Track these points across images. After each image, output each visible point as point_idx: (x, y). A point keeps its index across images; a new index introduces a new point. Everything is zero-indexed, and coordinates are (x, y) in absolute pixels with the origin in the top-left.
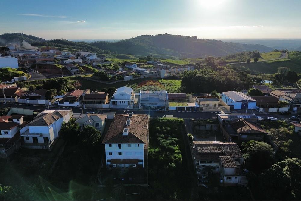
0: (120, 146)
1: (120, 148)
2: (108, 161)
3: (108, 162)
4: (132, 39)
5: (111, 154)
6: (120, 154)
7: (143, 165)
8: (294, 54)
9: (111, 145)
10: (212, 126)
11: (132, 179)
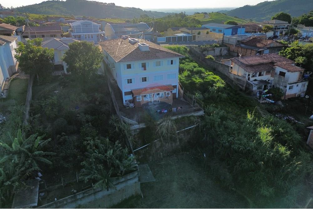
0: (144, 66)
1: (145, 69)
2: (127, 94)
3: (126, 96)
4: (36, 5)
5: (130, 81)
6: (144, 79)
7: (176, 93)
8: (215, 15)
9: (130, 65)
10: (221, 50)
11: (177, 109)
